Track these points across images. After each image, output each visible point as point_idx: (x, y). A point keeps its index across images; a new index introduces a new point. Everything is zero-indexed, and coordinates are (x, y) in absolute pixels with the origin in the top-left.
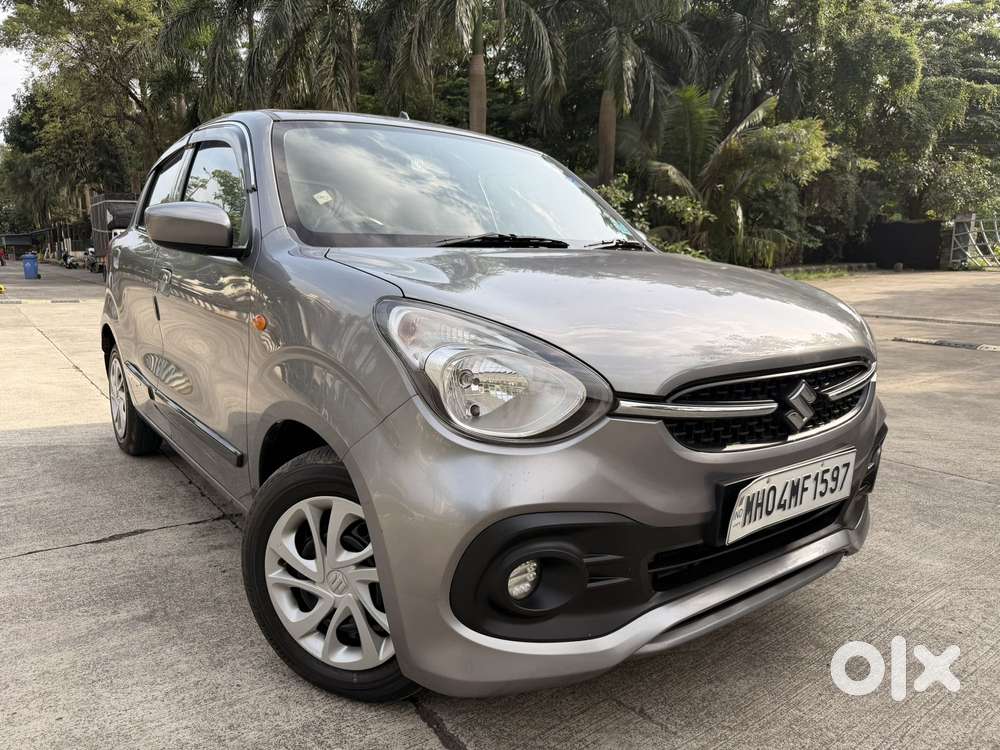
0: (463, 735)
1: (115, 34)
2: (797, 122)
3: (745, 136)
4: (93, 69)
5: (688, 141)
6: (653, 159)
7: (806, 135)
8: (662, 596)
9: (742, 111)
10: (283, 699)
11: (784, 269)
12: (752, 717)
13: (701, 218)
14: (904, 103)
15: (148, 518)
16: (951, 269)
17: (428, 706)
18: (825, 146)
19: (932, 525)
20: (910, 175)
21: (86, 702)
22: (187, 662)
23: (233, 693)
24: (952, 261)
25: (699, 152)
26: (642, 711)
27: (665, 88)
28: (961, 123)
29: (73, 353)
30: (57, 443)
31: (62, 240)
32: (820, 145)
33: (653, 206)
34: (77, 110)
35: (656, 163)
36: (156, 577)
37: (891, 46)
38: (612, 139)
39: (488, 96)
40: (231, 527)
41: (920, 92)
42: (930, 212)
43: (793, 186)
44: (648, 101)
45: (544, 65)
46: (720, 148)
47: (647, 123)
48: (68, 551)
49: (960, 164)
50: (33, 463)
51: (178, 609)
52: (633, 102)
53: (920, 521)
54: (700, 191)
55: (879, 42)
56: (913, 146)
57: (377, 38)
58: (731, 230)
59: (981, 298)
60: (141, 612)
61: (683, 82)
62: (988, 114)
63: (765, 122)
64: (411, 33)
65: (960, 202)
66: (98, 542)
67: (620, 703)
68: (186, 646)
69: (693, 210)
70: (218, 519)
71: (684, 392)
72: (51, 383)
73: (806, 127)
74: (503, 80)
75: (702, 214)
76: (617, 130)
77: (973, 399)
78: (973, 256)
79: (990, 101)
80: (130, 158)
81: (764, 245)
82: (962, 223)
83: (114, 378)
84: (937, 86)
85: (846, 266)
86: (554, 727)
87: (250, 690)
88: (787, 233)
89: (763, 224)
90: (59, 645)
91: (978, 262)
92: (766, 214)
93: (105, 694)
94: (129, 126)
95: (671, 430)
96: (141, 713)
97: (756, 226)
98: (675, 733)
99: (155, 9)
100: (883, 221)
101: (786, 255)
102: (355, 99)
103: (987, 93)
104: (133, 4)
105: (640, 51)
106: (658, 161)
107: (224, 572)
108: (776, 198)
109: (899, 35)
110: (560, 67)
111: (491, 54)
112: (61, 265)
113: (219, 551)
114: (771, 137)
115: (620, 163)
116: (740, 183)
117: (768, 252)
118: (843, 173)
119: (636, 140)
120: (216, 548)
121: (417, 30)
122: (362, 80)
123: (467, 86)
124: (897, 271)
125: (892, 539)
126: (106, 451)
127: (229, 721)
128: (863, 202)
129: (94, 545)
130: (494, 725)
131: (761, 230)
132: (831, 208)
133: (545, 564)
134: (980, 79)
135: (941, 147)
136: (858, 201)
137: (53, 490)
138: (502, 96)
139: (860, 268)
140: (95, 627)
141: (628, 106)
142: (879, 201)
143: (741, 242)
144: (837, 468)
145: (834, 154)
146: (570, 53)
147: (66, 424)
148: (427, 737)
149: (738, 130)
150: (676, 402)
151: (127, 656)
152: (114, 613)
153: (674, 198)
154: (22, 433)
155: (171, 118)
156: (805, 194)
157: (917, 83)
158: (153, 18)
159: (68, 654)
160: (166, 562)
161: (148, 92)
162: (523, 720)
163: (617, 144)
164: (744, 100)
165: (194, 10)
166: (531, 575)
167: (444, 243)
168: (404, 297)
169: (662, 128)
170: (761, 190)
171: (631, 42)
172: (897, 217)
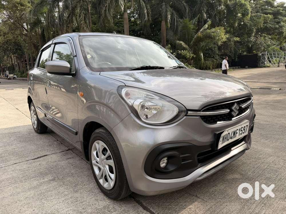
0: (148, 206)
1: (18, 10)
2: (217, 28)
3: (202, 32)
4: (12, 21)
5: (187, 35)
6: (177, 40)
7: (219, 31)
8: (201, 164)
9: (201, 25)
10: (97, 200)
11: (215, 70)
12: (226, 195)
13: (191, 56)
14: (246, 21)
15: (47, 151)
16: (261, 67)
17: (137, 199)
18: (225, 34)
19: (266, 139)
20: (249, 42)
21: (40, 205)
22: (67, 192)
23: (82, 199)
24: (261, 65)
25: (190, 37)
26: (196, 196)
27: (180, 20)
28: (262, 26)
29: (15, 105)
30: (16, 131)
31: (6, 71)
32: (224, 34)
33: (178, 54)
34: (8, 33)
35: (178, 41)
36: (53, 168)
37: (242, 5)
38: (165, 35)
39: (129, 24)
40: (72, 152)
41: (250, 18)
42: (254, 51)
43: (216, 46)
44: (175, 24)
45: (145, 14)
46: (196, 36)
47: (175, 30)
48: (26, 162)
49: (262, 38)
50: (10, 138)
51: (61, 177)
52: (171, 24)
53: (263, 138)
54: (191, 49)
55: (238, 4)
56: (249, 33)
57: (96, 9)
58: (200, 59)
59: (270, 75)
60: (51, 178)
61: (184, 18)
62: (269, 23)
63: (208, 28)
64: (106, 7)
65: (263, 48)
66: (34, 159)
67: (190, 194)
68: (66, 187)
69: (189, 54)
70: (68, 150)
71: (205, 108)
72: (10, 114)
73: (219, 29)
74: (133, 19)
75: (192, 55)
76: (166, 32)
77: (271, 103)
78: (267, 63)
79: (269, 20)
80: (24, 47)
81: (209, 63)
82: (263, 54)
83: (32, 112)
84: (255, 16)
85: (232, 68)
86: (173, 202)
87: (86, 198)
88: (215, 59)
89: (208, 57)
90: (29, 189)
91: (268, 65)
92: (209, 54)
93: (46, 202)
94: (24, 37)
95: (202, 119)
96: (57, 207)
97: (206, 58)
98: (207, 201)
99: (29, 2)
100: (241, 55)
101: (215, 65)
102: (91, 27)
103: (269, 17)
104: (22, 1)
105: (171, 10)
106: (179, 41)
107: (72, 165)
108: (212, 50)
109: (244, 2)
110: (149, 15)
111: (129, 12)
112: (6, 79)
113: (70, 160)
114: (210, 32)
115: (168, 42)
116: (201, 46)
117: (210, 65)
118: (230, 42)
119: (172, 35)
120: (69, 159)
121: (108, 6)
122: (92, 21)
123: (123, 21)
124: (246, 68)
125: (256, 144)
126: (31, 133)
127: (83, 207)
128: (236, 49)
129: (33, 160)
130: (157, 203)
131: (208, 59)
132: (227, 52)
133: (169, 158)
134: (266, 14)
135: (257, 33)
136: (235, 49)
137: (18, 145)
138: (132, 24)
139: (236, 68)
140: (39, 183)
141: (169, 25)
142: (240, 49)
143: (203, 63)
144: (245, 127)
145: (227, 36)
146: (152, 11)
147: (18, 126)
148: (139, 207)
149: (201, 31)
150: (203, 111)
151: (49, 191)
152: (43, 179)
153: (184, 51)
154: (5, 129)
155: (36, 34)
156: (220, 48)
157: (249, 15)
158: (29, 5)
159: (32, 192)
160: (55, 164)
161: (29, 27)
162: (164, 201)
163: (166, 36)
164: (201, 22)
165: (42, 2)
166: (166, 161)
167: (131, 69)
168: (126, 85)
169: (179, 31)
170: (208, 48)
171: (169, 7)
172: (245, 53)
